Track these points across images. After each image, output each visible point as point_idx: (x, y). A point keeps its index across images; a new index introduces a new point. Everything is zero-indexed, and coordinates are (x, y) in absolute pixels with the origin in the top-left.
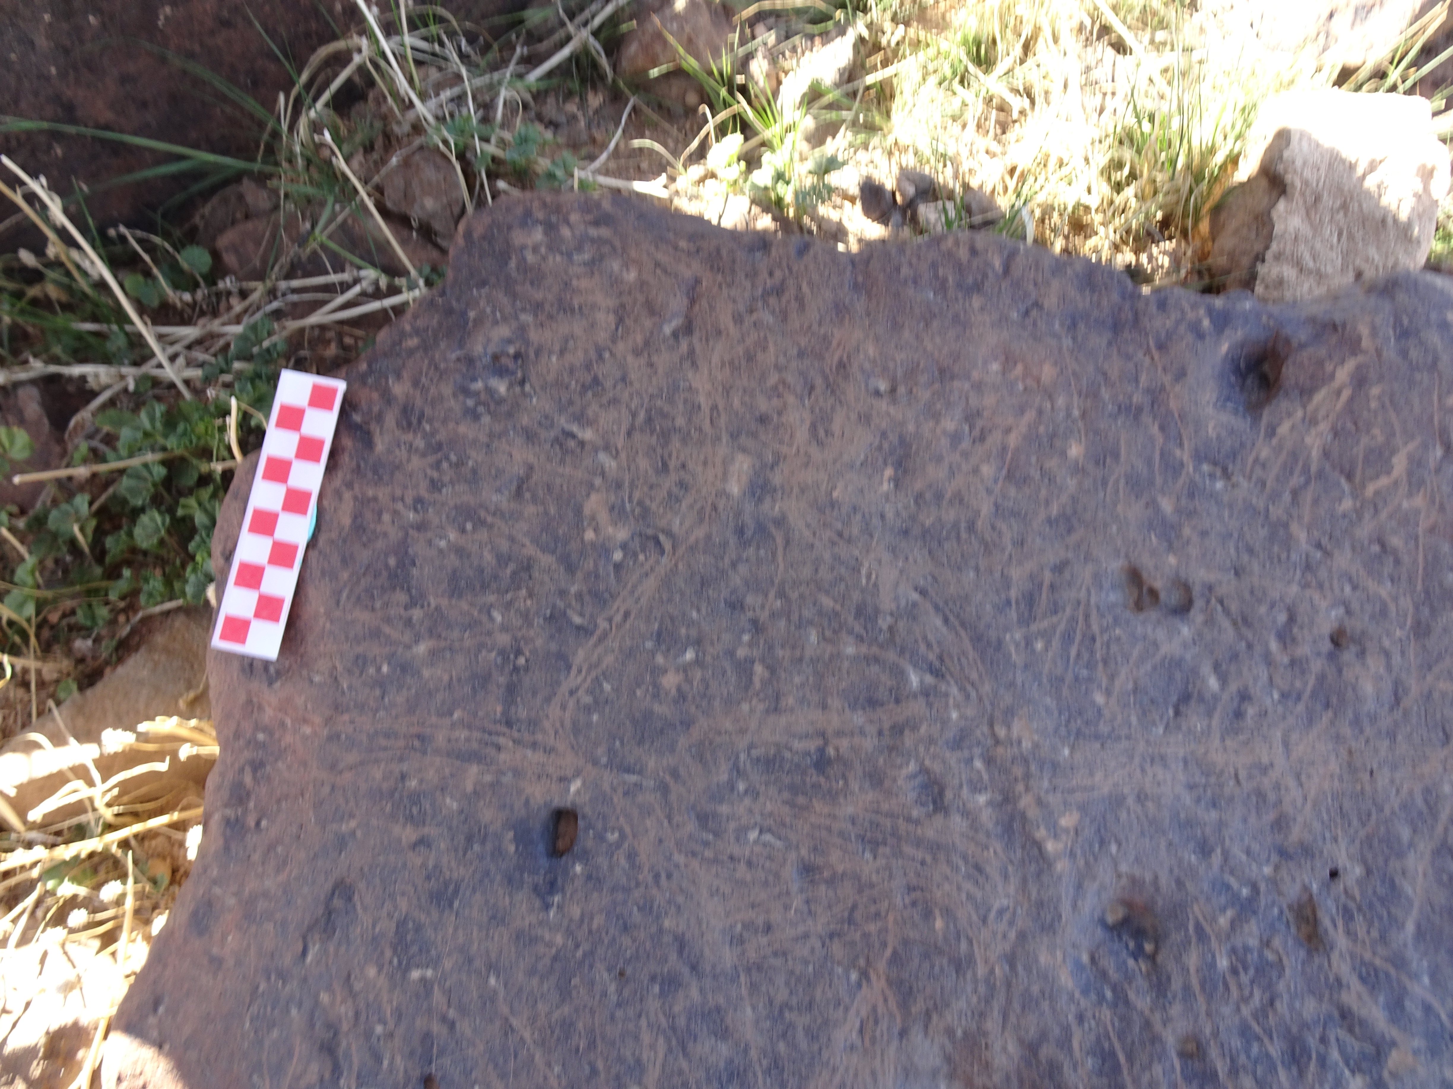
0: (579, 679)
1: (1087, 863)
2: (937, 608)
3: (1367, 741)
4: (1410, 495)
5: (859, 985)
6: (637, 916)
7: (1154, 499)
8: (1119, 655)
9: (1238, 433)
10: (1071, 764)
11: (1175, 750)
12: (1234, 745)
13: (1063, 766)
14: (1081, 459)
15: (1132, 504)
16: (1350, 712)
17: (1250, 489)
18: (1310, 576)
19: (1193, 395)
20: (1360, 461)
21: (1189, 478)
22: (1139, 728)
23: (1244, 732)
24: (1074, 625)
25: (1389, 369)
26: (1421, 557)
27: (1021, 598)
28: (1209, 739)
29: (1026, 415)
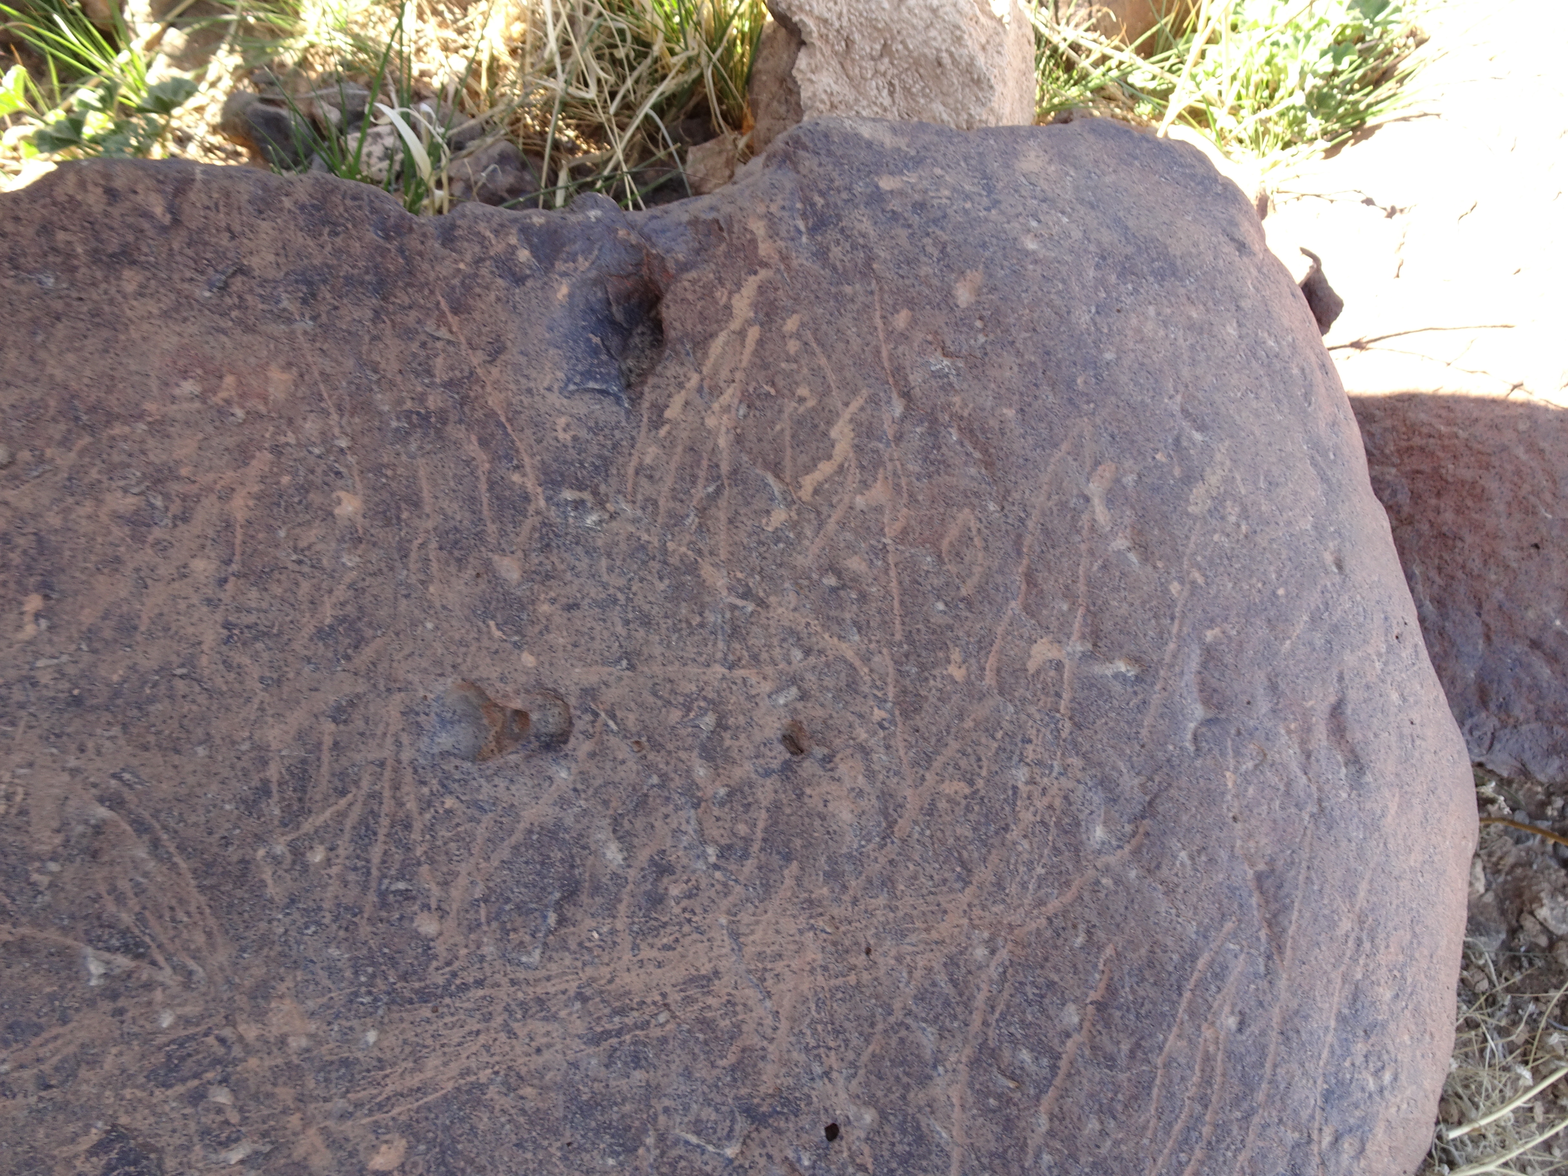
2: (140, 827)
3: (855, 901)
4: (865, 485)
7: (488, 564)
8: (453, 845)
9: (607, 431)
10: (380, 1060)
11: (563, 987)
12: (654, 953)
13: (365, 1067)
14: (360, 519)
15: (453, 579)
16: (823, 859)
17: (635, 521)
18: (738, 646)
19: (523, 381)
20: (787, 444)
21: (540, 518)
22: (498, 964)
23: (669, 929)
24: (376, 808)
25: (805, 287)
26: (894, 584)
27: (287, 777)
28: (615, 955)
29: (254, 462)
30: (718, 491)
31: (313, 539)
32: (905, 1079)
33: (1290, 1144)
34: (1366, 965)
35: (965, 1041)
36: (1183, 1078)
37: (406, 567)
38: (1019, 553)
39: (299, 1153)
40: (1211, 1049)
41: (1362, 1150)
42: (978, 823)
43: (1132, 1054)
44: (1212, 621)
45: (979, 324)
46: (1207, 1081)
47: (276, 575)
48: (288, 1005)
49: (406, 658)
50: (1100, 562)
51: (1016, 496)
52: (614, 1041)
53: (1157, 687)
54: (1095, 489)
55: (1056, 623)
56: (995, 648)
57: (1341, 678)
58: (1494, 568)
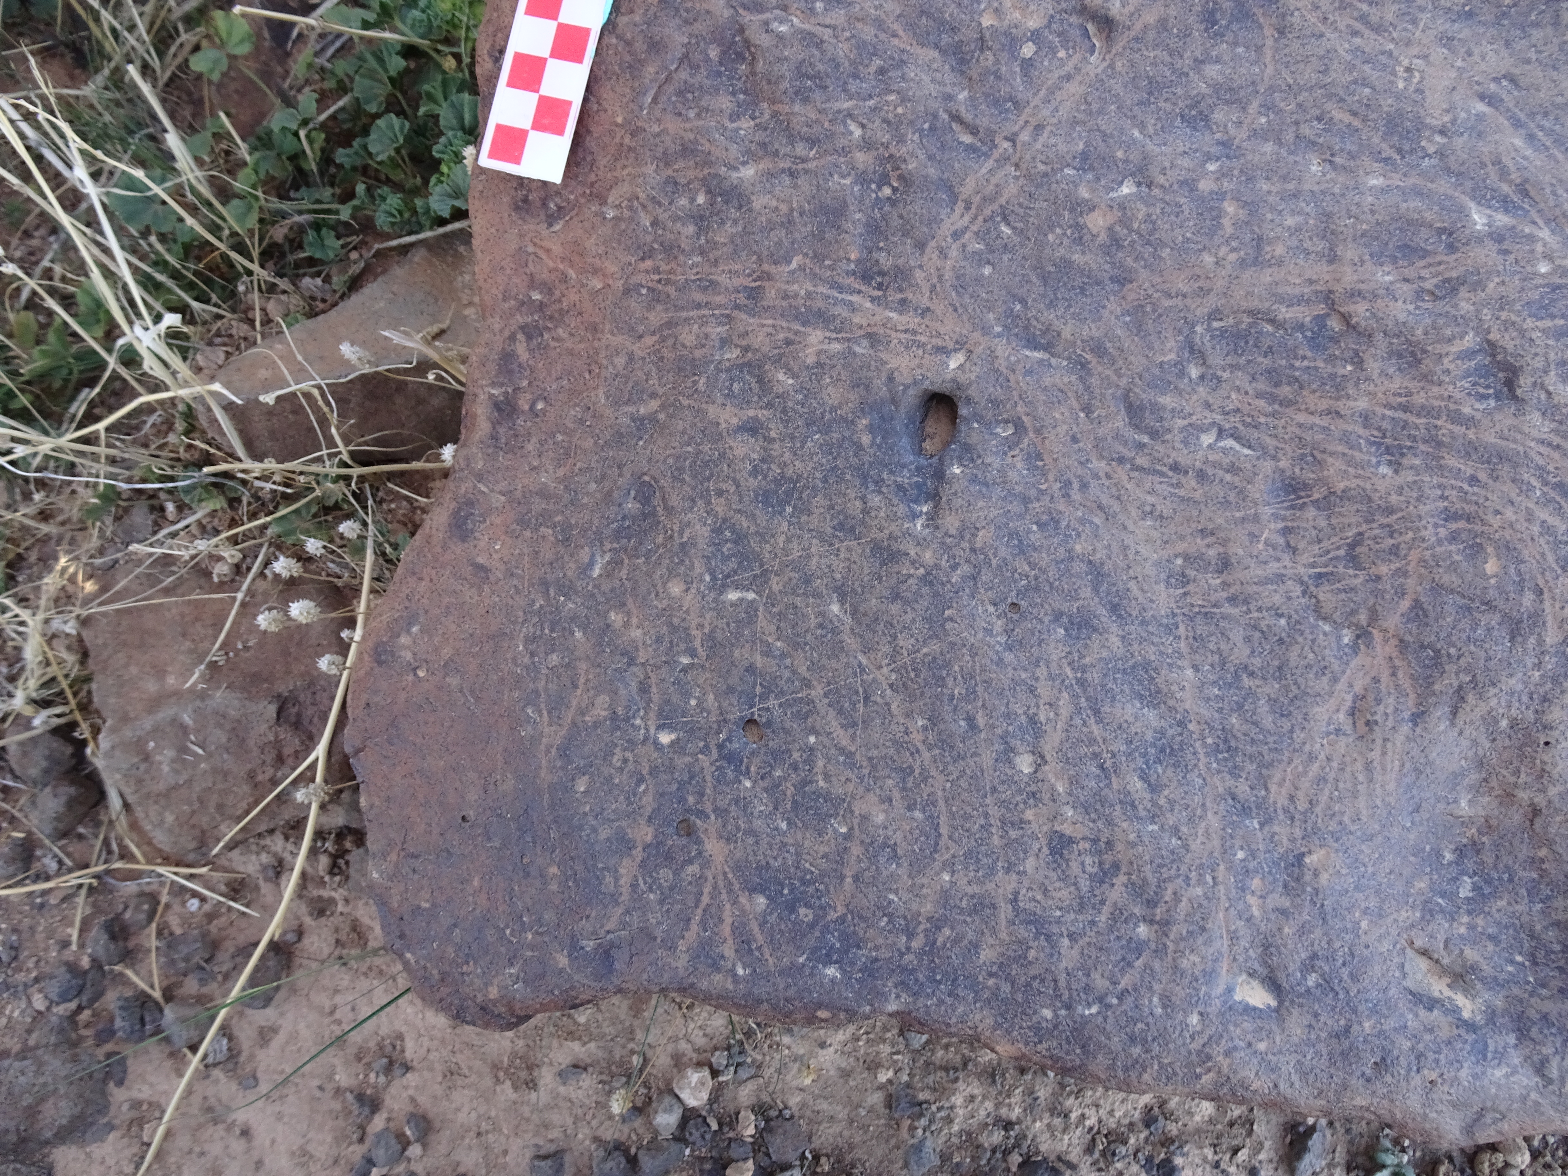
0: (966, 219)
5: (1355, 648)
6: (1036, 536)
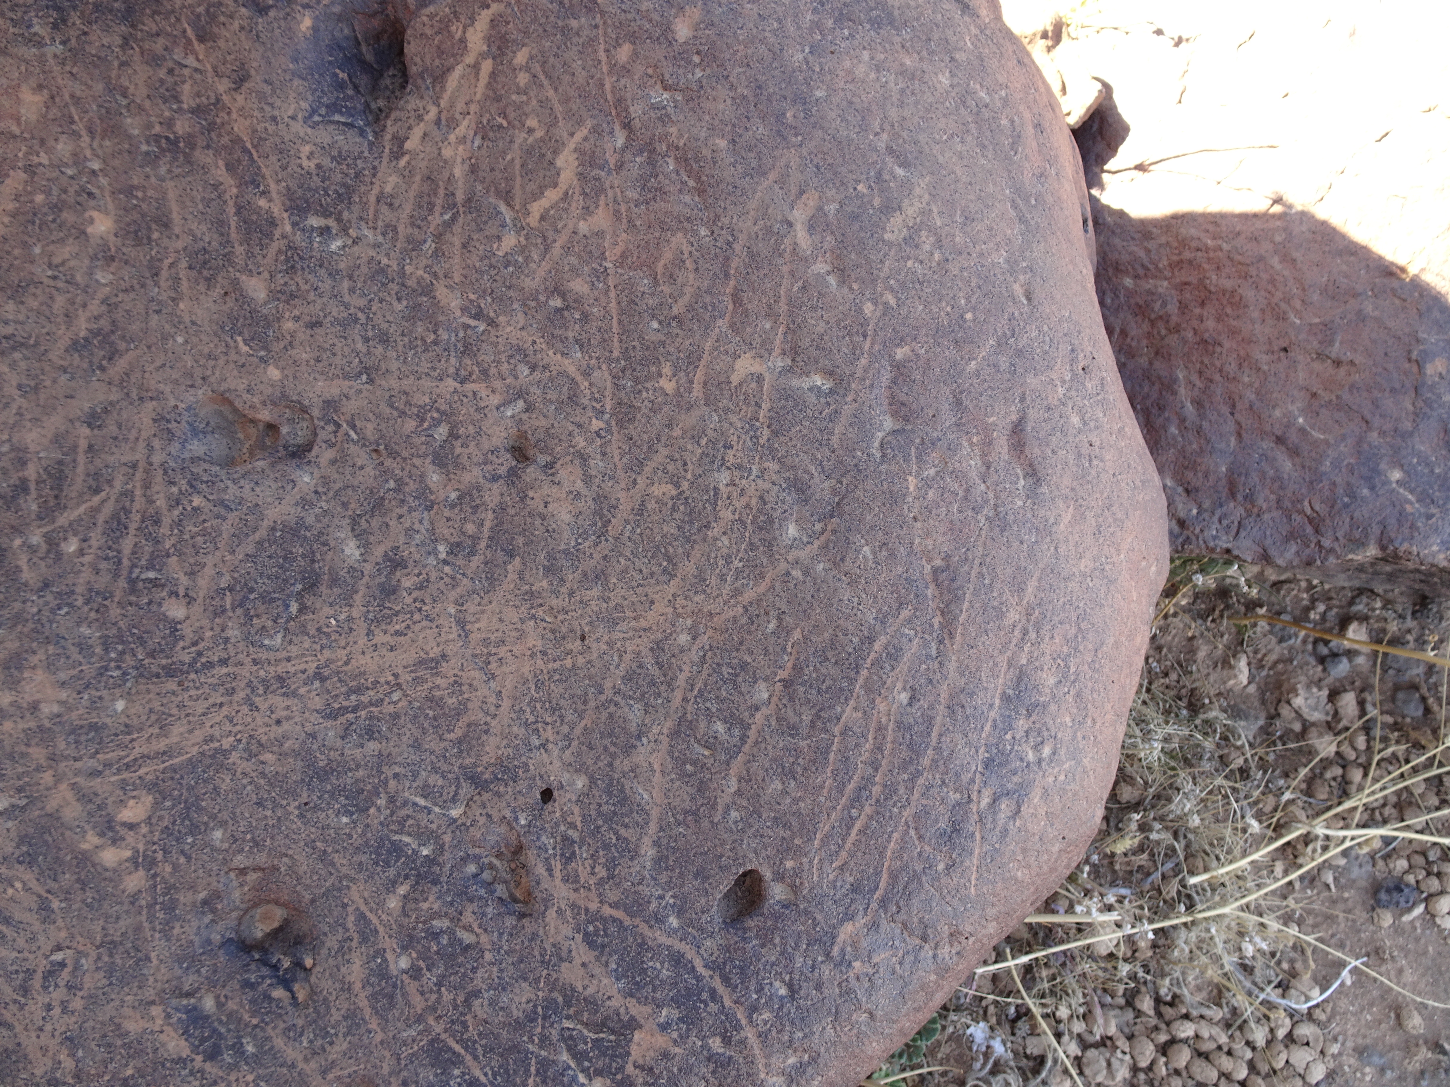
1: (176, 867)
3: (571, 594)
4: (587, 211)
7: (235, 283)
8: (200, 539)
9: (350, 161)
10: (127, 726)
11: (302, 667)
12: (387, 638)
13: (113, 731)
14: (112, 239)
15: (202, 297)
16: (543, 555)
17: (376, 246)
18: (469, 362)
19: (268, 109)
20: (517, 172)
21: (285, 241)
22: (241, 646)
23: (401, 617)
24: (127, 504)
25: (534, 21)
26: (613, 305)
27: (45, 477)
28: (351, 639)
29: (8, 181)
30: (454, 218)
31: (67, 256)
32: (612, 749)
33: (951, 803)
34: (1030, 652)
35: (667, 715)
36: (856, 745)
37: (157, 284)
38: (727, 275)
39: (51, 806)
40: (884, 720)
41: (1018, 811)
42: (683, 521)
43: (813, 725)
44: (901, 340)
45: (696, 59)
46: (879, 748)
47: (32, 289)
48: (40, 675)
49: (158, 369)
50: (800, 283)
51: (726, 221)
52: (350, 716)
53: (849, 399)
54: (799, 216)
55: (759, 340)
56: (703, 362)
57: (1023, 399)
58: (1247, 371)
